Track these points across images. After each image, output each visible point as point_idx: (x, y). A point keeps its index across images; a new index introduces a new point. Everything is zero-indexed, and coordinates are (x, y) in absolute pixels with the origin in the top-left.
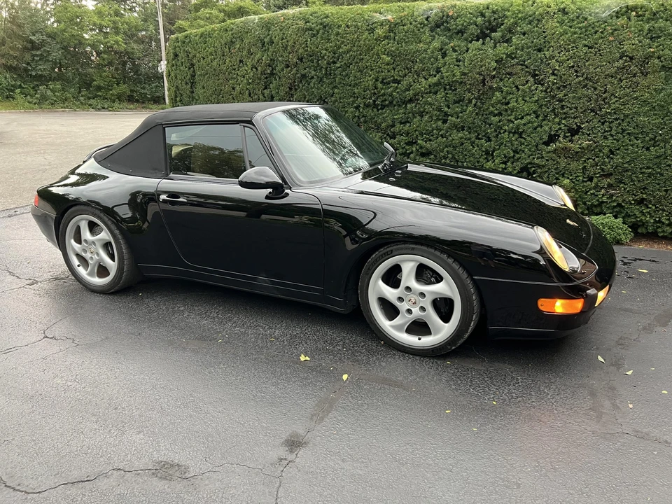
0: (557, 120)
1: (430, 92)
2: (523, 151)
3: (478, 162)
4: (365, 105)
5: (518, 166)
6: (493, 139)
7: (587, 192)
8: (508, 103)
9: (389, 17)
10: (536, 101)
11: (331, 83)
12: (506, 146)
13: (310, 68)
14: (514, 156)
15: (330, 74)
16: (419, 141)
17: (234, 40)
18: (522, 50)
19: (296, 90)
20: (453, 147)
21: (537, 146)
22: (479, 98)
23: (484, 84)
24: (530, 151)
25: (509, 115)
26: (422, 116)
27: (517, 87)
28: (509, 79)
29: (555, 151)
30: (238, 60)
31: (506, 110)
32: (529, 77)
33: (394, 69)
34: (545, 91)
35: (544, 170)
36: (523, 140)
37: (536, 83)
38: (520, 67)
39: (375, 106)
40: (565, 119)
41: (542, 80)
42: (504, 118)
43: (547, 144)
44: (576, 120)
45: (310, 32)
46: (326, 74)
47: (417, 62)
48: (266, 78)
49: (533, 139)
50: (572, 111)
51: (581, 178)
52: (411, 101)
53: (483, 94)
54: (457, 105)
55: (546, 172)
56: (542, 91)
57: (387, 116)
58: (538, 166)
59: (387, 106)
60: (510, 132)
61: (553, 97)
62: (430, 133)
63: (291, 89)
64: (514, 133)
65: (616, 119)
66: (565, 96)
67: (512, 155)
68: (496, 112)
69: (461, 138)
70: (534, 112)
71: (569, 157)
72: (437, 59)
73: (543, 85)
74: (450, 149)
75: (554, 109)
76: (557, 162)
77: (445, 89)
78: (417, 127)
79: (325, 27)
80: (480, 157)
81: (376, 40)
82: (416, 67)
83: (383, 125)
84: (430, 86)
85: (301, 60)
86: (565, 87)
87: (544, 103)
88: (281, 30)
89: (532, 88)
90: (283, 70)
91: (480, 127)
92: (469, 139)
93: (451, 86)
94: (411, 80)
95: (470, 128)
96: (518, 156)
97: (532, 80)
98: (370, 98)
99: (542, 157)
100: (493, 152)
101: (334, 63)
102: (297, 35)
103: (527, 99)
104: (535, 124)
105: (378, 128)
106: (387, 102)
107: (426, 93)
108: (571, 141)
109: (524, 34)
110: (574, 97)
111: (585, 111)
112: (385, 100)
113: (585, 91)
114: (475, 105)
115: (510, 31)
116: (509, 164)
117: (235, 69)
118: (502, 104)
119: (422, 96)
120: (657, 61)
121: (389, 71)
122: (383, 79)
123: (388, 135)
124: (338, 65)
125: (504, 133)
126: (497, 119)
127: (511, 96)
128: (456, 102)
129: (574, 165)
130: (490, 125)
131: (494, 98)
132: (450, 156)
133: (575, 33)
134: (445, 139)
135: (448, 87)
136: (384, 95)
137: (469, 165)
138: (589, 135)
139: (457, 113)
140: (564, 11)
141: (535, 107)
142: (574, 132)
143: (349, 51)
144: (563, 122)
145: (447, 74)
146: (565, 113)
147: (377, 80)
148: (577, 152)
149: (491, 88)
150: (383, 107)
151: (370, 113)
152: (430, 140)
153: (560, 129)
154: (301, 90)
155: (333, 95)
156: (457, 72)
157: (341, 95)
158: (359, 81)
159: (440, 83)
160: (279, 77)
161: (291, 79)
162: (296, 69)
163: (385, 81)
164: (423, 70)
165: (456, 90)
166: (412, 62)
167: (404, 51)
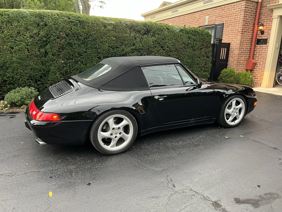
1: (131, 52)
9: (112, 22)
15: (84, 43)
17: (10, 20)
18: (159, 39)
23: (149, 50)
27: (158, 51)
30: (16, 32)
33: (116, 43)
38: (158, 45)
41: (164, 49)
45: (73, 23)
47: (125, 40)
48: (41, 43)
52: (123, 55)
61: (168, 54)
63: (59, 49)
65: (183, 61)
66: (171, 54)
72: (133, 40)
73: (165, 51)
77: (136, 51)
79: (79, 22)
81: (107, 30)
84: (131, 50)
85: (67, 35)
86: (170, 51)
88: (52, 20)
89: (162, 51)
90: (55, 40)
97: (162, 49)
98: (106, 54)
101: (87, 38)
102: (64, 23)
109: (158, 34)
110: (173, 54)
112: (113, 55)
115: (154, 33)
117: (12, 37)
119: (128, 54)
120: (190, 45)
121: (114, 43)
122: (111, 47)
127: (156, 54)
133: (172, 36)
140: (168, 29)
143: (95, 34)
145: (137, 46)
149: (151, 51)
154: (67, 50)
155: (86, 52)
156: (141, 45)
157: (91, 52)
158: (101, 47)
159: (135, 49)
160: (52, 43)
161: (61, 44)
162: (64, 40)
163: (112, 47)
164: (128, 44)
165: (140, 51)
166: (124, 41)
167: (121, 36)
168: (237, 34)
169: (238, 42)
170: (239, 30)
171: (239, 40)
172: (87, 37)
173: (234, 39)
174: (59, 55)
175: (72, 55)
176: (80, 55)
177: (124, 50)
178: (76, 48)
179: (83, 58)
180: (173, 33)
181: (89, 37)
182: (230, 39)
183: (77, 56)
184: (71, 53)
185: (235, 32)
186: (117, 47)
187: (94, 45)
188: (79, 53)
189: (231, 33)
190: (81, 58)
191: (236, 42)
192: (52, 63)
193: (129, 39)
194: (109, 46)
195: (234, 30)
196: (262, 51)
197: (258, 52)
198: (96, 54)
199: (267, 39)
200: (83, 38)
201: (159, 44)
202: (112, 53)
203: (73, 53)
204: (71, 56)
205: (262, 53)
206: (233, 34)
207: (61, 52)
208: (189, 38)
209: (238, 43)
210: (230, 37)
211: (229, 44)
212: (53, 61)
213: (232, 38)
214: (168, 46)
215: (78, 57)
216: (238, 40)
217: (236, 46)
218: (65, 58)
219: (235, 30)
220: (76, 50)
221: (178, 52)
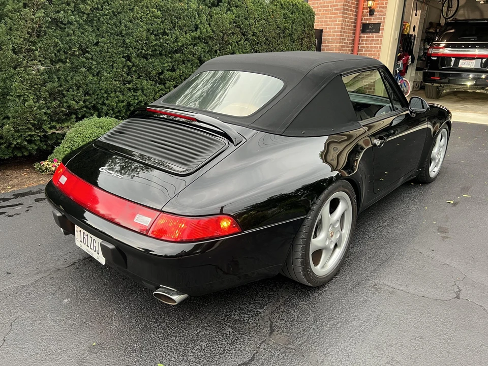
1: (192, 44)
18: (239, 17)
38: (238, 29)
41: (248, 38)
47: (180, 18)
72: (195, 18)
73: (249, 42)
77: (201, 42)
84: (192, 39)
89: (245, 44)
90: (19, 10)
109: (236, 7)
119: (186, 48)
120: (287, 31)
122: (153, 31)
133: (260, 11)
154: (51, 39)
155: (97, 44)
156: (209, 29)
157: (109, 45)
158: (130, 31)
159: (199, 38)
160: (10, 19)
161: (36, 23)
162: (43, 11)
163: (155, 33)
164: (184, 26)
165: (207, 43)
166: (177, 18)
167: (171, 7)
168: (335, 14)
169: (338, 28)
170: (337, 6)
171: (338, 25)
172: (100, 6)
173: (330, 22)
174: (29, 50)
175: (64, 52)
176: (82, 50)
177: (177, 38)
178: (74, 32)
179: (92, 59)
180: (262, 6)
181: (102, 6)
182: (322, 22)
183: (77, 53)
184: (62, 45)
185: (330, 10)
186: (164, 33)
187: (114, 27)
188: (80, 46)
189: (322, 11)
190: (87, 59)
191: (334, 28)
192: (13, 71)
193: (186, 15)
194: (148, 30)
195: (328, 6)
196: (371, 44)
197: (364, 45)
198: (121, 49)
199: (379, 24)
200: (88, 7)
201: (240, 27)
202: (153, 46)
203: (67, 46)
204: (62, 52)
205: (371, 47)
206: (327, 14)
207: (34, 43)
208: (285, 16)
209: (336, 30)
210: (322, 18)
211: (321, 31)
212: (15, 68)
213: (326, 21)
214: (253, 33)
215: (79, 56)
216: (336, 25)
217: (334, 35)
218: (46, 58)
219: (331, 6)
220: (73, 38)
221: (269, 44)
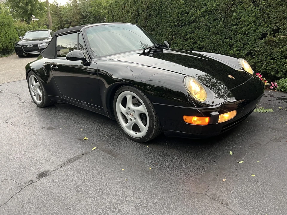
0: (266, 25)
1: (202, 16)
2: (249, 44)
3: (226, 51)
4: (174, 26)
5: (246, 51)
6: (233, 38)
7: (284, 64)
8: (241, 18)
10: (255, 16)
11: (161, 17)
12: (239, 41)
13: (152, 10)
14: (244, 46)
15: (160, 13)
16: (198, 42)
17: (126, 2)
19: (148, 22)
20: (214, 43)
21: (255, 40)
22: (225, 17)
23: (228, 9)
24: (252, 43)
25: (241, 25)
26: (199, 29)
27: (245, 9)
28: (241, 5)
29: (265, 43)
30: (127, 11)
31: (240, 22)
32: (251, 3)
33: (186, 7)
34: (260, 10)
35: (259, 53)
36: (248, 38)
37: (255, 6)
39: (179, 26)
40: (271, 24)
41: (258, 3)
42: (238, 27)
43: (261, 39)
44: (277, 25)
46: (158, 13)
48: (137, 18)
49: (253, 37)
50: (274, 20)
51: (280, 57)
52: (194, 22)
53: (227, 15)
54: (215, 22)
55: (260, 54)
56: (258, 10)
57: (184, 30)
58: (256, 51)
59: (184, 25)
60: (242, 34)
61: (264, 13)
62: (203, 37)
63: (145, 22)
64: (244, 34)
66: (270, 11)
67: (242, 46)
68: (234, 24)
69: (217, 39)
70: (254, 22)
71: (273, 46)
74: (212, 45)
75: (265, 19)
76: (267, 49)
77: (209, 14)
78: (197, 34)
80: (227, 48)
82: (195, 4)
83: (182, 35)
84: (202, 13)
85: (148, 7)
86: (270, 6)
87: (259, 16)
89: (253, 9)
90: (142, 13)
91: (226, 32)
92: (221, 39)
93: (212, 12)
94: (193, 11)
95: (221, 33)
96: (245, 46)
97: (252, 4)
98: (176, 23)
99: (258, 47)
100: (233, 45)
103: (250, 15)
104: (254, 28)
105: (181, 37)
106: (183, 24)
107: (200, 17)
108: (274, 36)
110: (275, 12)
111: (282, 19)
112: (183, 23)
113: (281, 8)
114: (224, 21)
116: (241, 51)
117: (126, 15)
118: (237, 19)
119: (198, 19)
122: (181, 12)
123: (185, 40)
124: (163, 8)
125: (238, 34)
126: (235, 27)
127: (242, 14)
128: (214, 20)
129: (276, 50)
130: (231, 31)
131: (233, 16)
132: (212, 48)
134: (209, 40)
135: (210, 13)
136: (182, 20)
137: (222, 52)
138: (284, 32)
139: (215, 26)
141: (254, 19)
142: (276, 31)
144: (270, 26)
145: (209, 6)
146: (271, 21)
147: (179, 13)
148: (277, 43)
149: (231, 11)
150: (182, 26)
151: (177, 29)
152: (203, 41)
153: (268, 30)
159: (206, 11)
